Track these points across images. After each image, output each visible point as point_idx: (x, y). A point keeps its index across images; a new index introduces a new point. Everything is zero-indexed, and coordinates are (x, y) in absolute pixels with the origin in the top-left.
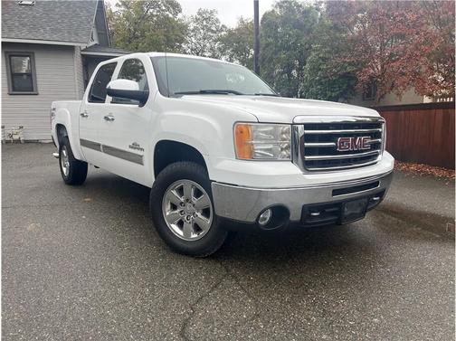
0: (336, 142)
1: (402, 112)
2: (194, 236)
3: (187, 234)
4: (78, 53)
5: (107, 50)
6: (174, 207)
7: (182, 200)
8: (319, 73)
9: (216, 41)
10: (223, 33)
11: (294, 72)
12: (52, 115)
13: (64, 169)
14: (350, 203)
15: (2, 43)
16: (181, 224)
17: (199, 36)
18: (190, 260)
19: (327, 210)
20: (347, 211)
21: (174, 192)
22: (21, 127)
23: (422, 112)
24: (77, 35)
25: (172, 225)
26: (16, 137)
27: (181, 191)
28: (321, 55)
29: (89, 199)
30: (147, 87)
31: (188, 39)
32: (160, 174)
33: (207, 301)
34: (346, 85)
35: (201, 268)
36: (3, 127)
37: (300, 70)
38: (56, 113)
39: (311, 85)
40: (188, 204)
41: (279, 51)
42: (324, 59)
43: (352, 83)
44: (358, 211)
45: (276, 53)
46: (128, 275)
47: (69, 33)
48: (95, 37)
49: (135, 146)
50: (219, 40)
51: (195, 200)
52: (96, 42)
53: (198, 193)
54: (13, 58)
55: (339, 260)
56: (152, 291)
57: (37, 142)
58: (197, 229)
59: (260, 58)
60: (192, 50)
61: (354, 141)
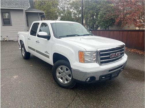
0: (110, 55)
1: (129, 32)
2: (66, 82)
3: (64, 81)
4: (24, 12)
5: (34, 10)
6: (59, 73)
7: (62, 71)
8: (103, 18)
9: (68, 4)
10: (71, 2)
11: (95, 17)
12: (18, 36)
13: (23, 54)
14: (114, 73)
15: (1, 9)
16: (62, 78)
17: (63, 3)
18: (65, 89)
19: (107, 76)
20: (113, 76)
21: (60, 69)
22: (7, 36)
23: (136, 32)
24: (24, 5)
25: (59, 79)
26: (6, 39)
27: (62, 68)
28: (104, 12)
29: (32, 65)
30: (50, 34)
31: (59, 4)
32: (55, 63)
33: (71, 105)
34: (111, 22)
35: (68, 93)
36: (1, 36)
37: (97, 16)
38: (20, 36)
39: (100, 22)
40: (64, 73)
41: (90, 10)
42: (105, 14)
43: (114, 21)
44: (116, 75)
45: (89, 11)
46: (47, 96)
47: (21, 5)
48: (29, 5)
49: (46, 52)
50: (70, 4)
51: (66, 72)
52: (30, 7)
53: (67, 70)
54: (3, 14)
55: (110, 89)
56: (55, 102)
57: (12, 41)
58: (67, 80)
59: (83, 12)
60: (61, 8)
61: (115, 54)
